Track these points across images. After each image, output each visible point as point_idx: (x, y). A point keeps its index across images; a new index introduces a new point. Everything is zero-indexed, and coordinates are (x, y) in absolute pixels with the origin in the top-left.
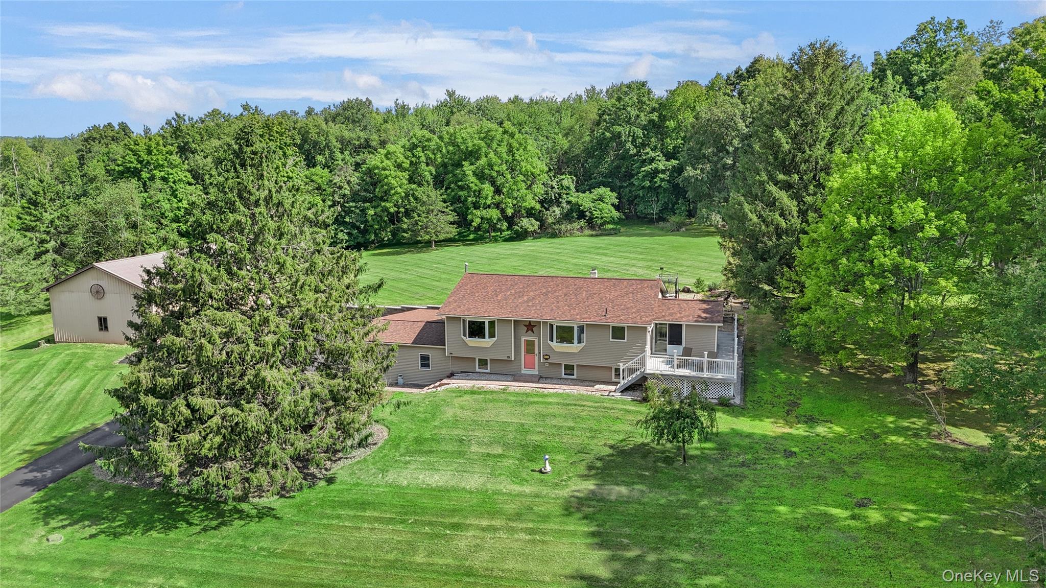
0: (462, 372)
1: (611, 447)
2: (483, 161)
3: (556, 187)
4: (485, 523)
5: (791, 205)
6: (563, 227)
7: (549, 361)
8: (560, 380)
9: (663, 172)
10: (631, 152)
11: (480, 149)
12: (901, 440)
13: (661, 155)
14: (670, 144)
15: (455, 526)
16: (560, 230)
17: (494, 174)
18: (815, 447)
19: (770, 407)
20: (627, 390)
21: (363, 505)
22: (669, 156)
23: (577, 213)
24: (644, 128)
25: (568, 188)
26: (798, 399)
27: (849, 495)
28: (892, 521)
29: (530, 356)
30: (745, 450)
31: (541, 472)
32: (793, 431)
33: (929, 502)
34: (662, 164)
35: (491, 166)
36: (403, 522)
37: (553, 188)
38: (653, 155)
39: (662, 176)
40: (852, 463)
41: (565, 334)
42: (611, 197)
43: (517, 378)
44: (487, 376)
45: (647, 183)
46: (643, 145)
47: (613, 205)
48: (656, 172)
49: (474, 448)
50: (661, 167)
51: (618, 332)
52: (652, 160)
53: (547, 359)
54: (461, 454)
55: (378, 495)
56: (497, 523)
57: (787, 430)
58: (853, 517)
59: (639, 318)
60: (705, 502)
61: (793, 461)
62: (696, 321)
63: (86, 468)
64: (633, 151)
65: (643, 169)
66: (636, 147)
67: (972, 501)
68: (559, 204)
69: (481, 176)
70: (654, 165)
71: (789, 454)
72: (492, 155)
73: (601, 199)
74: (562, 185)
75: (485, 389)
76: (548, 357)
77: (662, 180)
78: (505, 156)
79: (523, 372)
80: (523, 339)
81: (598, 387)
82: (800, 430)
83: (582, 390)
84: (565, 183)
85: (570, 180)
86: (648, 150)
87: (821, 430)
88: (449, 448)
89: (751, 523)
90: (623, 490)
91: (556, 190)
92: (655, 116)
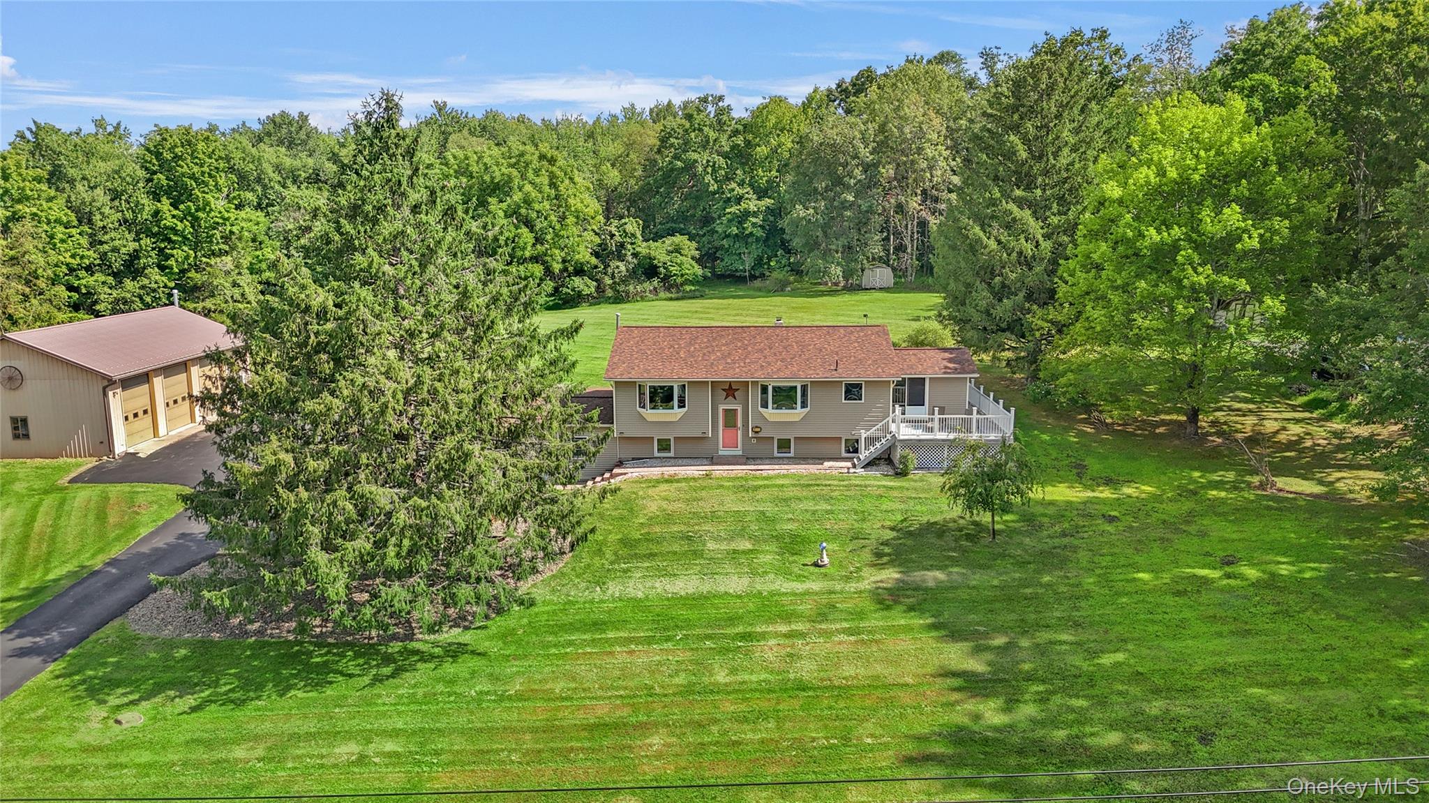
0: (633, 459)
1: (892, 529)
2: (517, 197)
3: (617, 234)
4: (783, 628)
5: (1035, 228)
6: (631, 288)
7: (760, 435)
8: (772, 460)
9: (755, 214)
10: (711, 189)
11: (510, 179)
12: (1223, 494)
13: (751, 192)
14: (763, 176)
15: (746, 637)
16: (627, 293)
17: (534, 215)
18: (1138, 509)
19: (1055, 471)
20: (871, 464)
21: (598, 626)
22: (761, 194)
23: (649, 270)
24: (725, 156)
25: (633, 235)
26: (1081, 460)
27: (1208, 554)
28: (1273, 575)
29: (731, 431)
30: (1060, 517)
31: (816, 565)
32: (1096, 494)
33: (1300, 554)
34: (752, 204)
35: (527, 202)
36: (668, 639)
37: (612, 236)
38: (741, 191)
39: (754, 220)
40: (1188, 523)
41: (785, 396)
42: (690, 247)
43: (713, 460)
44: (672, 461)
45: (734, 230)
46: (728, 179)
47: (693, 258)
48: (746, 214)
49: (711, 545)
50: (752, 208)
51: (853, 391)
52: (739, 199)
53: (757, 432)
54: (697, 554)
55: (609, 612)
56: (799, 627)
57: (1091, 494)
58: (1228, 576)
59: (880, 370)
60: (1046, 579)
61: (1121, 526)
62: (945, 373)
63: (116, 623)
64: (713, 187)
65: (728, 210)
66: (716, 181)
68: (621, 258)
69: (514, 217)
70: (743, 205)
71: (1112, 519)
72: (528, 188)
73: (677, 250)
74: (625, 231)
75: (680, 476)
76: (758, 430)
77: (754, 225)
78: (546, 189)
79: (720, 453)
80: (721, 408)
81: (827, 464)
82: (1105, 493)
84: (629, 228)
85: (635, 224)
86: (733, 185)
87: (1127, 490)
88: (676, 547)
89: (1118, 594)
90: (940, 575)
91: (617, 238)
92: (739, 141)
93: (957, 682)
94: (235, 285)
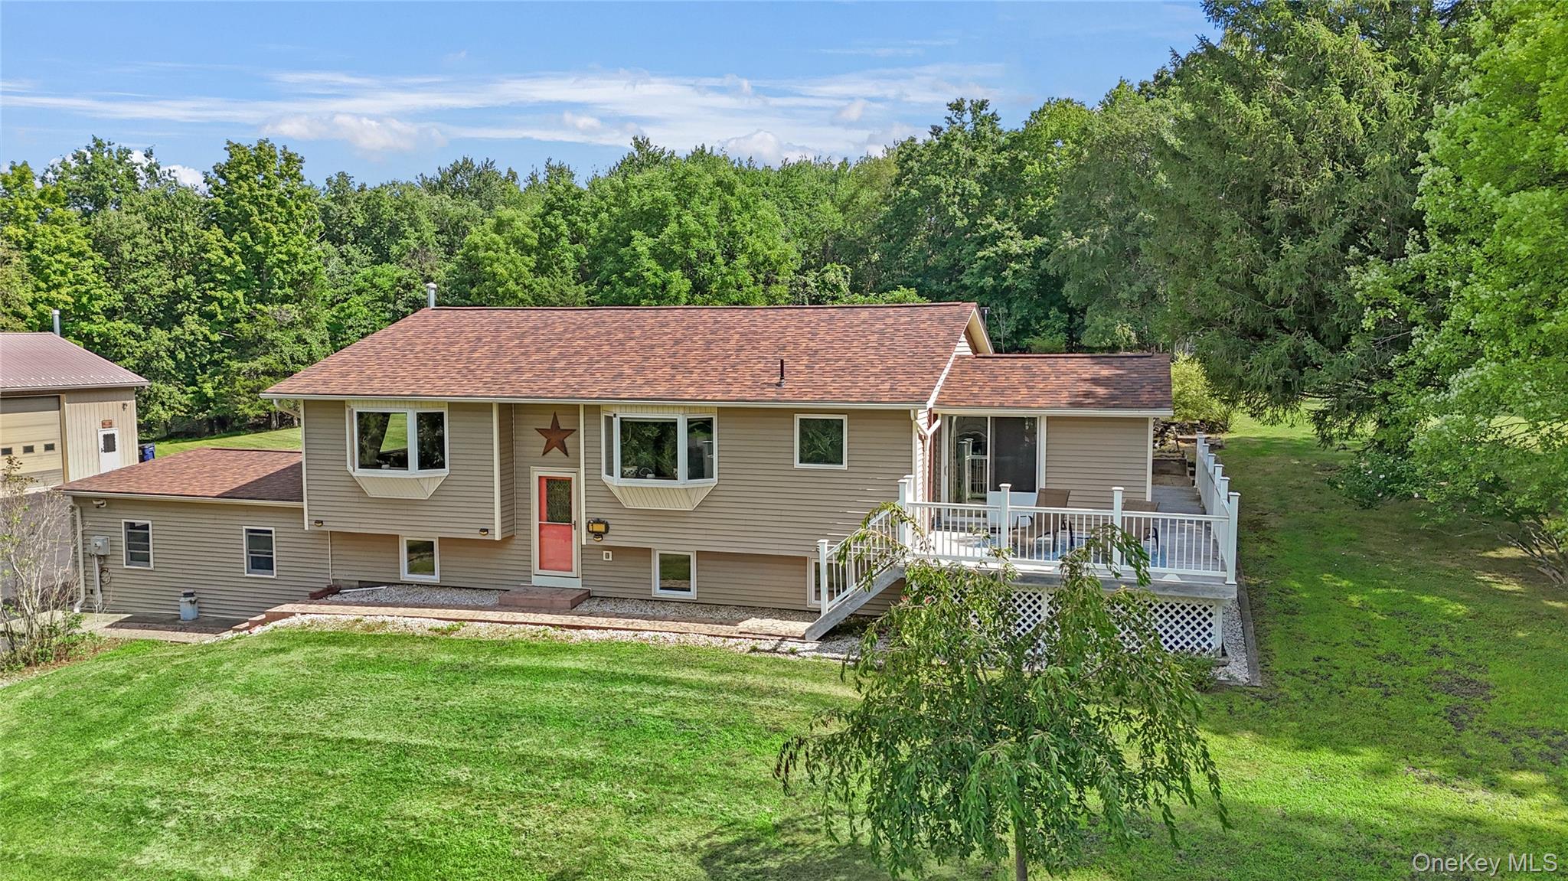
0: (362, 584)
2: (672, 228)
3: (813, 285)
7: (609, 540)
8: (648, 606)
9: (1018, 258)
10: (958, 224)
11: (666, 205)
13: (1015, 228)
14: (1033, 207)
17: (693, 255)
20: (843, 630)
24: (983, 180)
25: (836, 287)
29: (555, 530)
34: (1016, 244)
35: (685, 237)
38: (1000, 228)
39: (1016, 266)
43: (518, 597)
45: (989, 281)
46: (981, 212)
48: (1008, 257)
50: (1015, 249)
51: (820, 437)
52: (997, 236)
53: (598, 535)
59: (887, 386)
64: (962, 223)
65: (980, 254)
66: (966, 214)
69: (665, 258)
70: (1001, 246)
72: (688, 218)
74: (823, 282)
76: (601, 528)
77: (1017, 274)
78: (713, 221)
79: (536, 581)
80: (536, 473)
83: (697, 634)
84: (830, 277)
85: (840, 273)
86: (991, 219)
92: (1003, 159)
94: (299, 340)
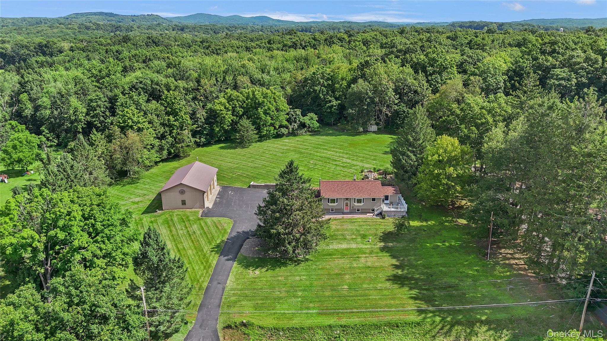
0: (327, 213)
1: (382, 233)
2: (266, 107)
4: (364, 256)
6: (299, 132)
8: (356, 213)
9: (335, 106)
11: (264, 102)
12: (448, 224)
13: (334, 99)
14: (337, 94)
15: (358, 257)
18: (430, 228)
19: (415, 217)
20: (377, 215)
21: (330, 255)
22: (337, 99)
23: (303, 125)
24: (326, 87)
26: (421, 214)
27: (441, 240)
28: (451, 245)
29: (347, 207)
30: (415, 230)
31: (368, 241)
32: (423, 224)
33: (457, 240)
34: (335, 103)
35: (269, 109)
36: (344, 258)
37: (293, 115)
38: (331, 99)
39: (335, 108)
40: (439, 231)
41: (359, 201)
42: (315, 117)
43: (343, 213)
44: (334, 214)
45: (329, 110)
46: (326, 95)
47: (316, 121)
48: (332, 106)
49: (347, 237)
51: (374, 200)
52: (330, 101)
53: (353, 208)
54: (345, 239)
55: (331, 252)
56: (367, 255)
57: (422, 224)
58: (443, 245)
59: (379, 195)
60: (411, 245)
61: (426, 232)
62: (393, 194)
63: (239, 253)
64: (322, 97)
65: (327, 105)
66: (323, 95)
67: (465, 238)
68: (295, 122)
69: (266, 113)
70: (332, 103)
71: (425, 231)
73: (312, 119)
74: (296, 114)
75: (338, 218)
77: (335, 109)
79: (345, 211)
80: (345, 202)
81: (368, 214)
82: (424, 224)
83: (362, 216)
84: (298, 113)
85: (299, 111)
86: (329, 97)
87: (429, 223)
88: (341, 237)
89: (423, 249)
90: (392, 244)
91: (294, 116)
92: (330, 82)
93: (394, 266)
